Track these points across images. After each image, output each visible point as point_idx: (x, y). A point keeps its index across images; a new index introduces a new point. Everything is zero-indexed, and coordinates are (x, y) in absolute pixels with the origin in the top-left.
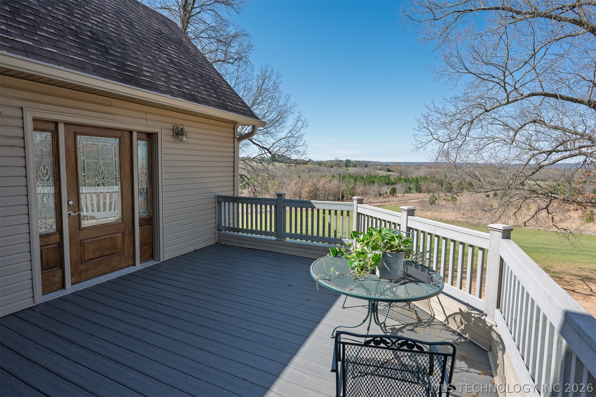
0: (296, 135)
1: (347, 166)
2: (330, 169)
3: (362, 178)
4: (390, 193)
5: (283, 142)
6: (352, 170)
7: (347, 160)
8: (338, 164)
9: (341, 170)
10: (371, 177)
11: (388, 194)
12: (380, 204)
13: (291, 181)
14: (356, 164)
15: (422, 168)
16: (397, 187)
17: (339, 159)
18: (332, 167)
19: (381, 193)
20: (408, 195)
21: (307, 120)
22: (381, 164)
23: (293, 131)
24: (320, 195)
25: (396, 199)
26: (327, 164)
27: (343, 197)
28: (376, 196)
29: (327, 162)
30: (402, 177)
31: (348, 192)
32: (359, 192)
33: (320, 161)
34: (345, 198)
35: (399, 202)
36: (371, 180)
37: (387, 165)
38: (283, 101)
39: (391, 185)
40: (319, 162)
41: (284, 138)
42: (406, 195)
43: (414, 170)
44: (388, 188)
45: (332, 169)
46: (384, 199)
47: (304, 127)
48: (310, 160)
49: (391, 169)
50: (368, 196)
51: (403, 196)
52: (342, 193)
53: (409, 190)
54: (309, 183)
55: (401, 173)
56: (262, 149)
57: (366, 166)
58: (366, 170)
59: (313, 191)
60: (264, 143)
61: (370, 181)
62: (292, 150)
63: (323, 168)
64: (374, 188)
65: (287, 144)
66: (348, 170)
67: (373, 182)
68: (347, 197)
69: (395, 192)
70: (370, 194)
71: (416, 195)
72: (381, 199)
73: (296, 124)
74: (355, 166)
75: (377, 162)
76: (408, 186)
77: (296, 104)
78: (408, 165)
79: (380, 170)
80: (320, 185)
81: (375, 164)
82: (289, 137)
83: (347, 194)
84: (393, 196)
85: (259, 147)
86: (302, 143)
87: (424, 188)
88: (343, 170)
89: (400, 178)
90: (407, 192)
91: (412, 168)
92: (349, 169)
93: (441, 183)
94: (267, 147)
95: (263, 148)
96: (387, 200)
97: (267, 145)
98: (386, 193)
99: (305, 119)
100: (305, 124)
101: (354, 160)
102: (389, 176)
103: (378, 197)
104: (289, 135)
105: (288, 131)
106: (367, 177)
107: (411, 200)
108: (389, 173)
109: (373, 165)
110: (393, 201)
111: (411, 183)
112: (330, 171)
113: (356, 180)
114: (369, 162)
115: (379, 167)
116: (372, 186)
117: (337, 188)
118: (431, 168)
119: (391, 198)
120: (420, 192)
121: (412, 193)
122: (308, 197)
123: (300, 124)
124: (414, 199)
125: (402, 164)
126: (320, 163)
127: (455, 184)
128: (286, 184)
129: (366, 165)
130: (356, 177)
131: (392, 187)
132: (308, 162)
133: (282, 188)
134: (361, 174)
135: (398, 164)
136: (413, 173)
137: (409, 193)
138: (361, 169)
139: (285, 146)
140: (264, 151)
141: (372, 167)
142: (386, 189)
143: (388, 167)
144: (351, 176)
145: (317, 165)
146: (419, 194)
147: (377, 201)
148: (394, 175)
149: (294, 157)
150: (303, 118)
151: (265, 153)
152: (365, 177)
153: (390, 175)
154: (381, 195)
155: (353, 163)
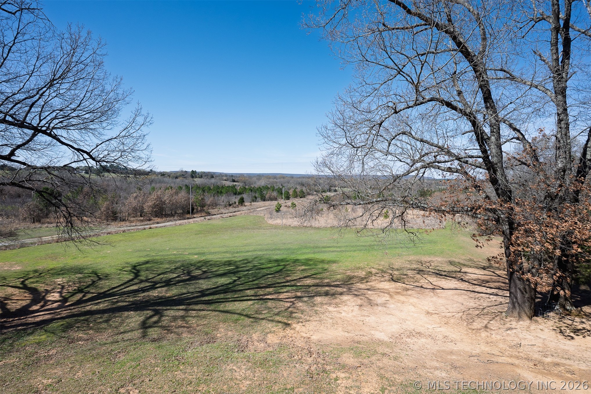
0: (134, 135)
1: (193, 177)
2: (174, 180)
3: (210, 189)
4: (239, 203)
5: (114, 143)
6: (198, 181)
7: (193, 171)
8: (183, 174)
9: (187, 181)
10: (218, 187)
11: (237, 204)
12: (231, 214)
13: (129, 194)
14: (202, 175)
15: (262, 178)
16: (245, 196)
17: (184, 170)
18: (177, 178)
19: (231, 203)
20: (255, 203)
21: (150, 115)
22: (226, 175)
23: (130, 128)
24: (167, 209)
25: (245, 208)
26: (171, 175)
27: (193, 209)
28: (226, 206)
29: (171, 173)
30: (247, 187)
31: (197, 204)
32: (208, 203)
33: (163, 172)
34: (195, 210)
35: (249, 211)
36: (219, 190)
37: (232, 176)
38: (111, 84)
39: (238, 195)
40: (161, 173)
41: (115, 138)
42: (253, 203)
43: (256, 181)
44: (236, 198)
45: (177, 180)
46: (234, 209)
47: (146, 124)
48: (151, 170)
49: (236, 180)
50: (218, 207)
51: (251, 205)
52: (192, 205)
53: (255, 199)
54: (153, 196)
55: (245, 183)
56: (78, 153)
57: (212, 177)
58: (213, 181)
59: (158, 205)
60: (82, 144)
61: (218, 192)
62: (130, 155)
63: (166, 179)
64: (223, 199)
65: (121, 147)
66: (194, 181)
67: (221, 192)
68: (197, 209)
69: (244, 202)
70: (220, 205)
71: (261, 203)
72: (231, 209)
73: (134, 119)
74: (201, 177)
75: (223, 173)
76: (254, 195)
77: (132, 90)
78: (250, 176)
79: (225, 180)
80: (165, 198)
81: (221, 176)
82: (123, 137)
83: (196, 206)
84: (242, 205)
85: (73, 150)
86: (144, 146)
87: (267, 196)
88: (189, 181)
89: (245, 188)
90: (253, 201)
91: (255, 179)
92: (196, 179)
93: (280, 192)
94: (87, 149)
95: (78, 150)
96: (237, 209)
97: (86, 146)
98: (235, 203)
99: (148, 114)
100: (148, 120)
101: (200, 171)
102: (234, 186)
103: (228, 208)
104: (123, 134)
105: (123, 129)
106: (214, 187)
107: (258, 208)
108: (235, 183)
109: (219, 176)
110: (243, 211)
111: (256, 192)
112: (175, 183)
113: (204, 191)
114: (214, 173)
115: (225, 178)
116: (220, 196)
117: (186, 200)
118: (270, 178)
119: (240, 207)
120: (264, 201)
121: (258, 202)
122: (152, 212)
123: (140, 120)
124: (260, 207)
125: (245, 175)
126: (163, 174)
127: (291, 192)
128: (122, 198)
129: (211, 175)
130: (204, 188)
131: (239, 197)
132: (149, 172)
133: (117, 204)
134: (207, 184)
135: (242, 175)
136: (255, 183)
137: (255, 201)
138: (208, 180)
139: (117, 149)
140: (82, 155)
141: (218, 178)
142: (235, 199)
143: (233, 178)
144: (198, 187)
145: (159, 176)
146: (263, 202)
147: (227, 211)
148: (239, 186)
149: (133, 165)
150: (144, 112)
151: (85, 159)
152: (211, 188)
153: (236, 185)
154: (230, 205)
155: (198, 174)
